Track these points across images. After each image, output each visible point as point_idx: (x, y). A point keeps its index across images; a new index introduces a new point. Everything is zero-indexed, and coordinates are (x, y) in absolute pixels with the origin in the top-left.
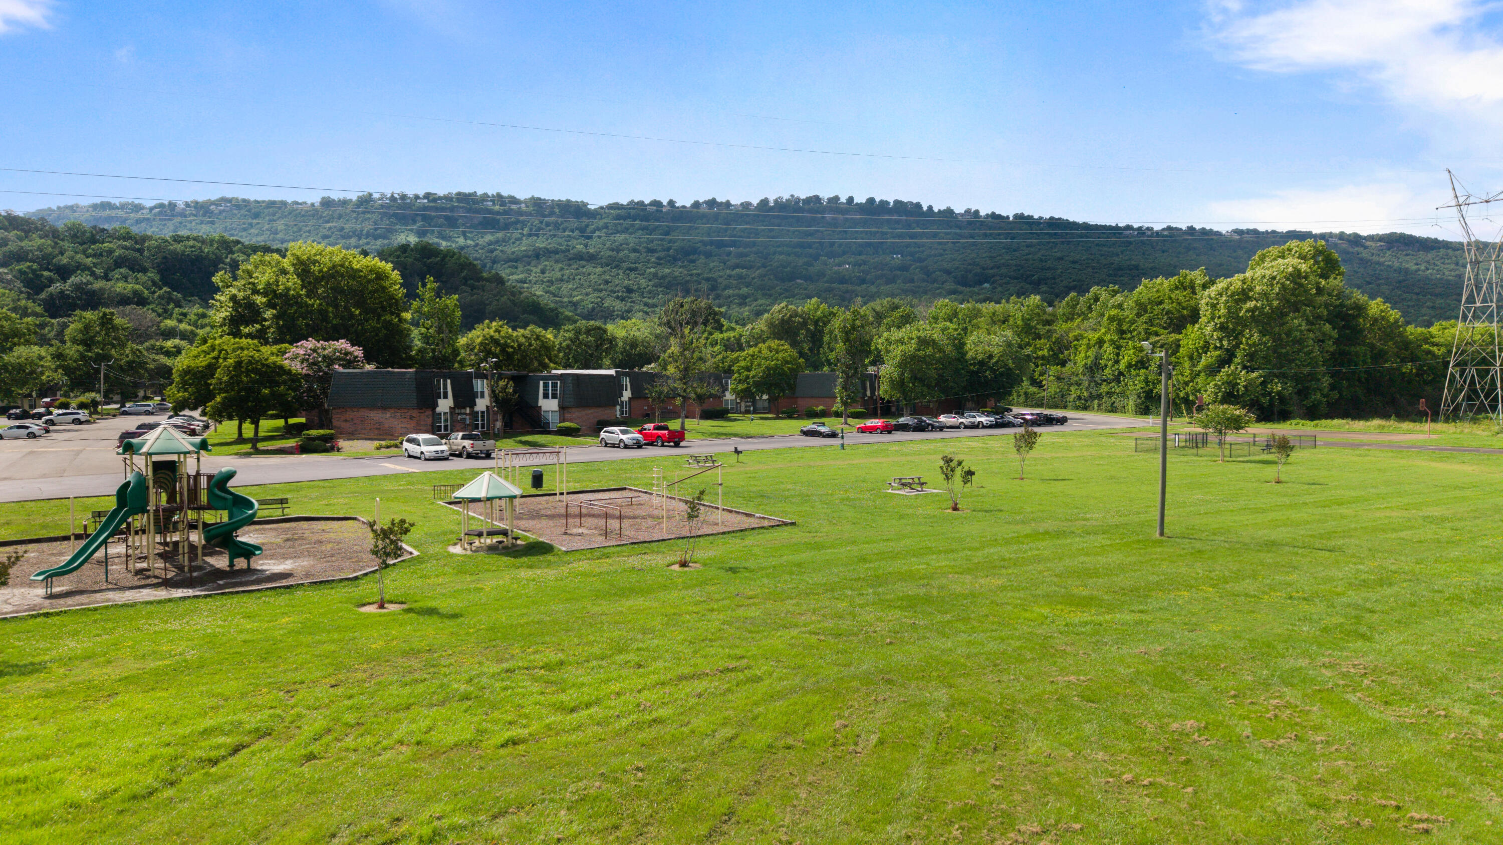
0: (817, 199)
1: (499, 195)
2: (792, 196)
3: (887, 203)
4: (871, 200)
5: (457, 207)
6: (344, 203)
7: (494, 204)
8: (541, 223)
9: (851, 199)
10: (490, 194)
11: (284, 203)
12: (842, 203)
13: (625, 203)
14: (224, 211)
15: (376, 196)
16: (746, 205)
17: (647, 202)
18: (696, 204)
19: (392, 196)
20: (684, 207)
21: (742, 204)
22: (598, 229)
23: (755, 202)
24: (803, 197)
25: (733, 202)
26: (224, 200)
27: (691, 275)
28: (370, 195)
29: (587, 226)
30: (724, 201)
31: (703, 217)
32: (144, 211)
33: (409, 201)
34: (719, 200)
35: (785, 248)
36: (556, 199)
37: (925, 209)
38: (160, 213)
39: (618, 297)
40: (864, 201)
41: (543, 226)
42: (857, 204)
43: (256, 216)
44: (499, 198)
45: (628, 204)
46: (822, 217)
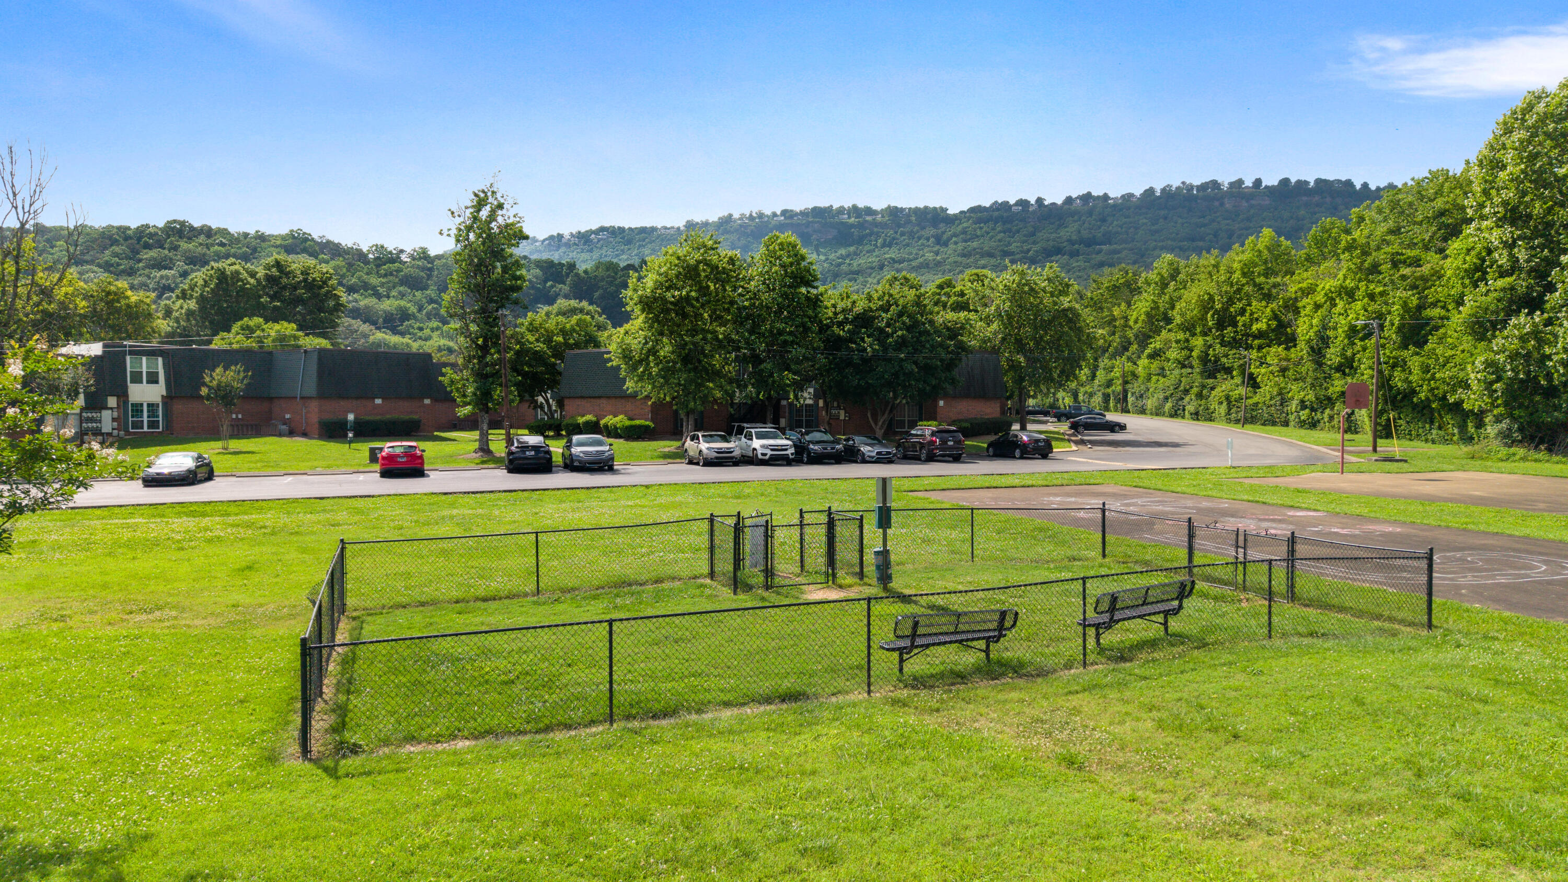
0: (1215, 184)
1: (855, 207)
2: (1183, 183)
3: (1307, 183)
5: (812, 222)
6: (706, 224)
7: (849, 217)
8: (896, 233)
9: (1258, 182)
10: (846, 207)
11: (653, 229)
12: (1247, 187)
13: (988, 206)
14: (602, 239)
15: (736, 216)
16: (1127, 197)
17: (1012, 202)
18: (1069, 200)
19: (751, 215)
20: (1054, 204)
21: (1123, 196)
22: (955, 235)
23: (1138, 193)
24: (1197, 182)
25: (1111, 195)
26: (602, 229)
28: (730, 215)
29: (943, 233)
30: (1101, 194)
31: (1073, 214)
32: (537, 244)
33: (766, 219)
34: (1095, 194)
35: (1169, 242)
36: (913, 206)
37: (1358, 187)
38: (549, 244)
40: (1276, 184)
41: (898, 236)
42: (1266, 187)
43: (629, 242)
44: (855, 210)
45: (991, 206)
46: (1222, 204)
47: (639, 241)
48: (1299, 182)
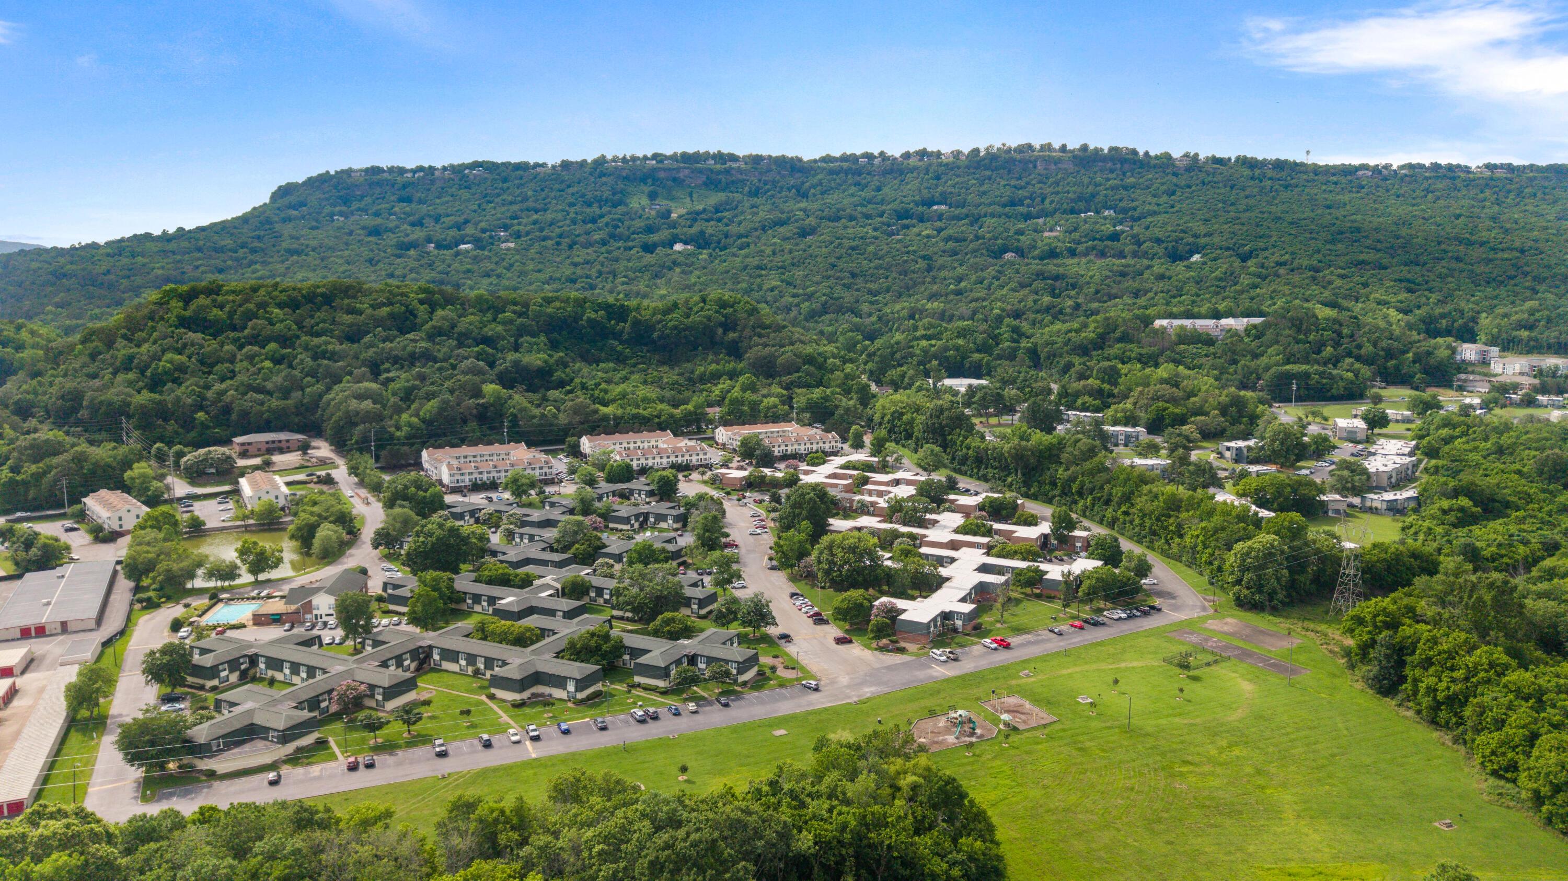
0: (1029, 147)
2: (1004, 145)
3: (1102, 150)
4: (1085, 148)
5: (682, 167)
8: (760, 182)
9: (1063, 146)
12: (1055, 151)
13: (838, 157)
15: (610, 158)
16: (957, 154)
17: (859, 155)
18: (907, 155)
20: (894, 157)
21: (953, 154)
22: (814, 188)
23: (966, 151)
24: (1014, 144)
25: (944, 152)
27: (908, 253)
28: (604, 157)
29: (803, 183)
30: (935, 150)
33: (639, 162)
34: (929, 149)
36: (773, 154)
37: (1142, 155)
39: (844, 285)
40: (1078, 149)
41: (762, 186)
42: (1070, 151)
43: (506, 180)
44: (720, 157)
45: (841, 158)
46: (1035, 167)
47: (516, 178)
48: (1096, 149)
